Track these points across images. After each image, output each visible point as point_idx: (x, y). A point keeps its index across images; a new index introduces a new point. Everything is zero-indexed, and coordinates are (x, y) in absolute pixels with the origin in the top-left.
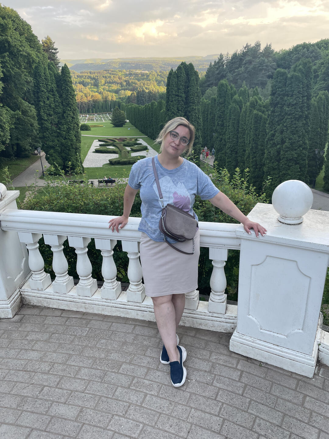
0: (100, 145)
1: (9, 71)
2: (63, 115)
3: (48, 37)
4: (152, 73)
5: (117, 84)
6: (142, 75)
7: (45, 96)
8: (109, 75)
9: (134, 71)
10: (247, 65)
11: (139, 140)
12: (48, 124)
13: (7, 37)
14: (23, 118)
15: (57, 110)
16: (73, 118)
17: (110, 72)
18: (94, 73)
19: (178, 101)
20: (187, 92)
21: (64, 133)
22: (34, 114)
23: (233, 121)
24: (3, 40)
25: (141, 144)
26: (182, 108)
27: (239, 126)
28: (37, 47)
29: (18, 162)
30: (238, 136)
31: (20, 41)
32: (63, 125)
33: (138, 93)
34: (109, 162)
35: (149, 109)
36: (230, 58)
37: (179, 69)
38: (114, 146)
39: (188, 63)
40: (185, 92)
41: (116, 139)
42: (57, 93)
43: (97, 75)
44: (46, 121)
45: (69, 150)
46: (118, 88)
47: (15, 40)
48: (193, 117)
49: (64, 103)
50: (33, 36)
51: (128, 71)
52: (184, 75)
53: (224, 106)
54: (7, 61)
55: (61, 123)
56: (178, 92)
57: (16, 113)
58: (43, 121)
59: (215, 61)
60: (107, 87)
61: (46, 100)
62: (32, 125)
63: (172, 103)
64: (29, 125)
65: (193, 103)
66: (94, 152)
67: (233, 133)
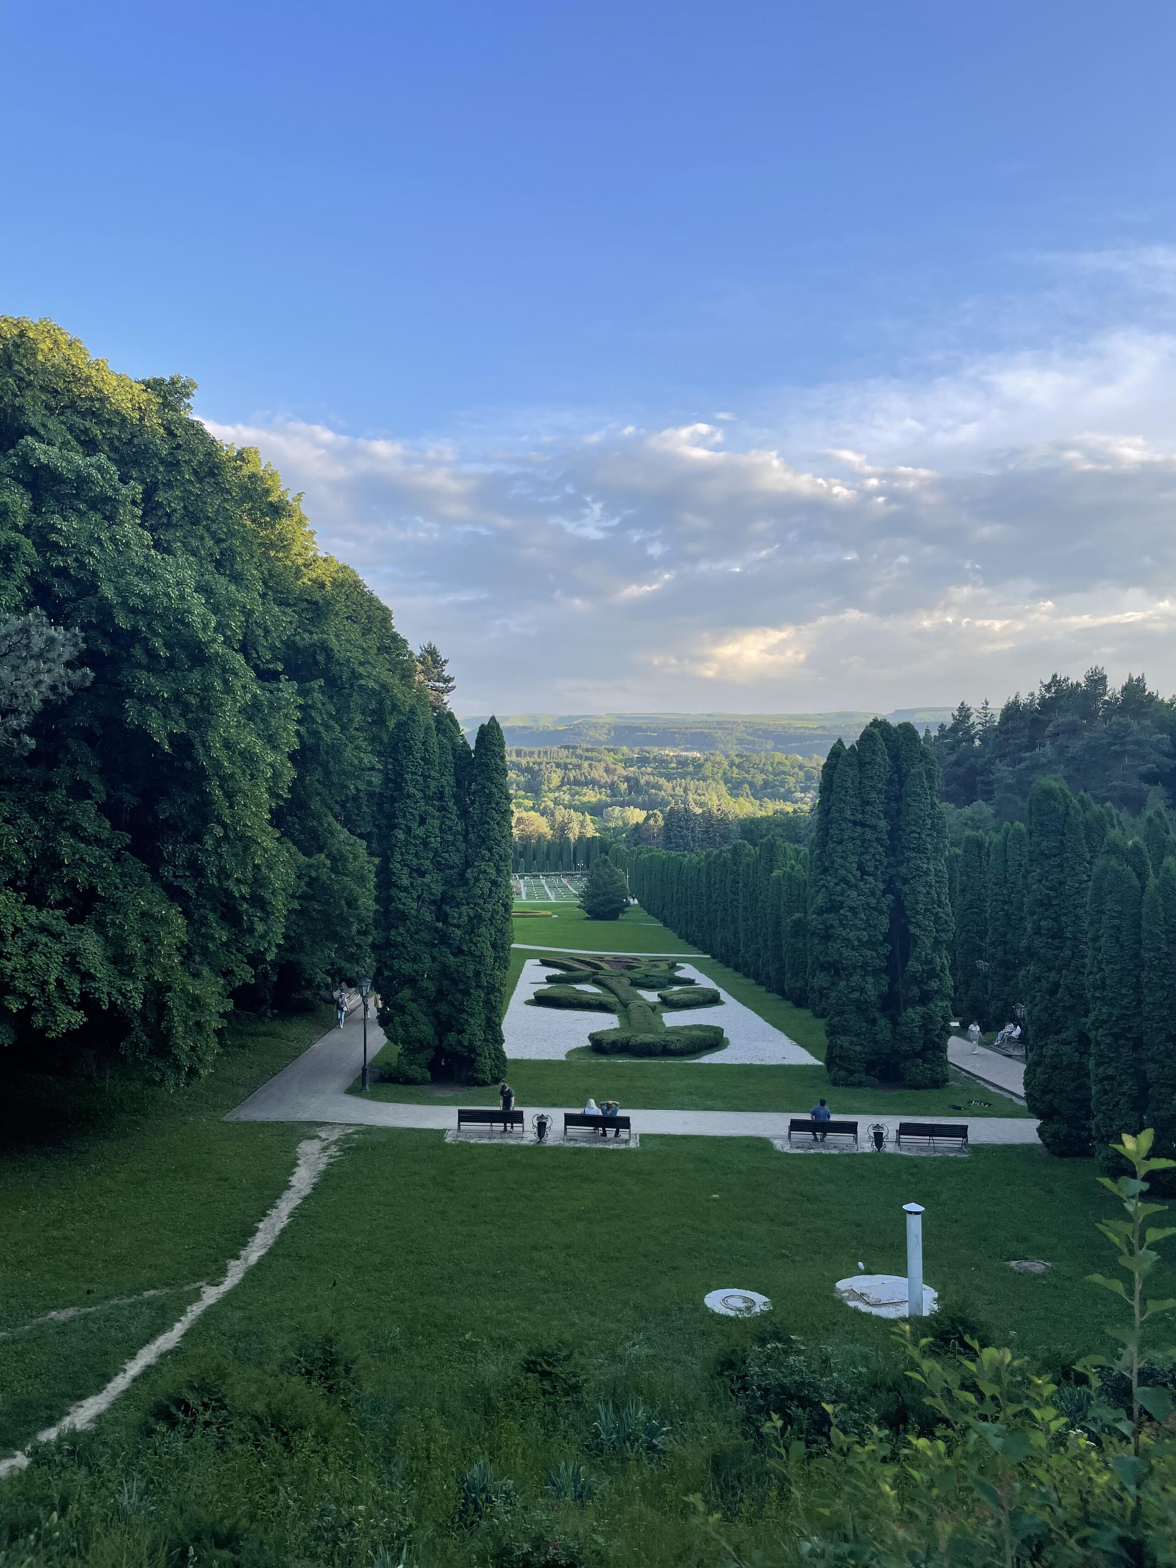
0: (550, 979)
1: (315, 734)
2: (462, 875)
3: (430, 645)
4: (712, 758)
5: (600, 787)
6: (679, 763)
7: (414, 812)
8: (575, 761)
9: (655, 751)
10: (1061, 740)
11: (681, 968)
12: (408, 901)
13: (325, 636)
14: (329, 878)
15: (446, 855)
16: (494, 883)
17: (579, 751)
18: (531, 754)
19: (863, 841)
20: (894, 815)
21: (458, 932)
22: (362, 867)
23: (1116, 922)
24: (314, 645)
25: (691, 982)
26: (876, 867)
27: (1140, 942)
28: (403, 669)
29: (278, 1026)
30: (1138, 977)
31: (363, 649)
32: (458, 905)
33: (671, 818)
34: (588, 1043)
35: (725, 864)
36: (998, 720)
37: (865, 741)
38: (597, 983)
39: (894, 722)
40: (886, 814)
41: (601, 958)
42: (454, 804)
43: (539, 760)
44: (405, 890)
45: (466, 993)
46: (600, 800)
47: (348, 646)
48: (921, 898)
49: (472, 836)
50: (395, 638)
51: (637, 749)
52: (884, 760)
53: (1060, 865)
54: (314, 702)
55: (453, 897)
56: (863, 813)
57: (312, 861)
58: (394, 892)
59: (942, 726)
60: (567, 797)
61: (414, 825)
62: (352, 903)
63: (839, 848)
64: (343, 902)
65: (920, 852)
66: (529, 1003)
67: (1117, 967)
